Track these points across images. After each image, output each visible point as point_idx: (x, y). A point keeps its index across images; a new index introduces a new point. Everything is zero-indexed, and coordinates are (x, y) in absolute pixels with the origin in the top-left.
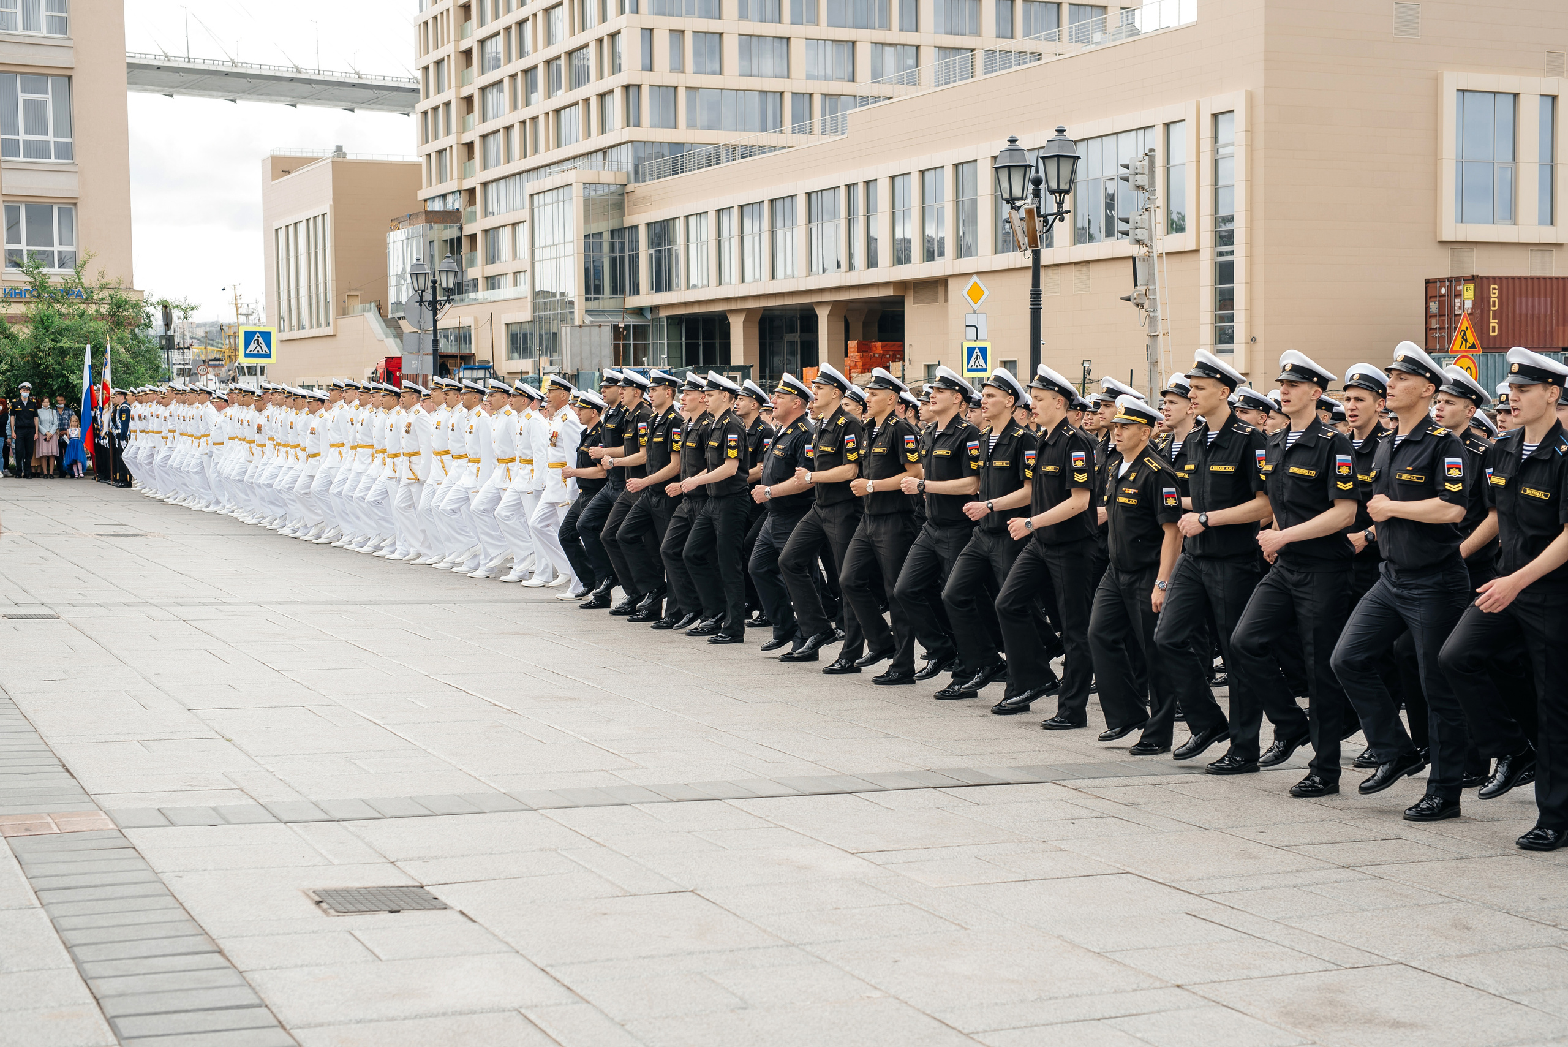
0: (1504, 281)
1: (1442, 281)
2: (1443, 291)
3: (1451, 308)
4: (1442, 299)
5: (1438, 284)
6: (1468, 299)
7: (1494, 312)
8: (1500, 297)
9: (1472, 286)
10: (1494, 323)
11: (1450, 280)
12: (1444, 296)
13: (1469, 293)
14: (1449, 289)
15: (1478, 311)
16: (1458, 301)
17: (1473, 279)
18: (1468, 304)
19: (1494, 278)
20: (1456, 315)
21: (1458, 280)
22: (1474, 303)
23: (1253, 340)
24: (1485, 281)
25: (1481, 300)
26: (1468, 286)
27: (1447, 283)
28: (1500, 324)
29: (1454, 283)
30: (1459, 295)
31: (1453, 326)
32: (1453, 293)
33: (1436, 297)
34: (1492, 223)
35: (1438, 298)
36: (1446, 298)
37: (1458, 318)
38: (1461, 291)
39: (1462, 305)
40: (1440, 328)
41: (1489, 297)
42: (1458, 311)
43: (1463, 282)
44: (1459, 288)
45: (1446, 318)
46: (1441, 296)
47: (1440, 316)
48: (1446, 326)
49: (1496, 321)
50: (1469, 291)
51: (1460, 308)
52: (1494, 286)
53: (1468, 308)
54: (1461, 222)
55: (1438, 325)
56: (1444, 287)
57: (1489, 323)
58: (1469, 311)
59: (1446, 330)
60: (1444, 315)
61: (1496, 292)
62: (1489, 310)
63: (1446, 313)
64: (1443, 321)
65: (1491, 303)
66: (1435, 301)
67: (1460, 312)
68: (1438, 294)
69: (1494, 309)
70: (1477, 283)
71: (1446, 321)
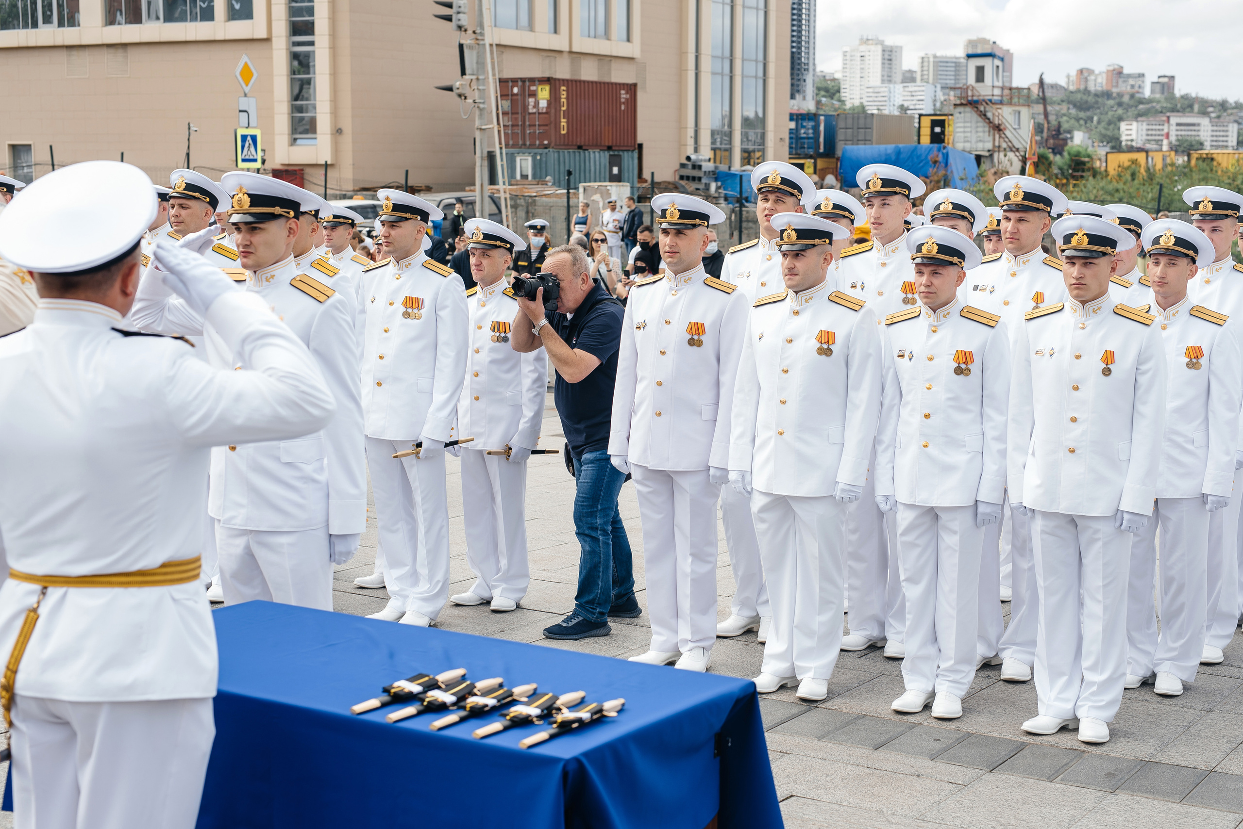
0: (570, 83)
1: (515, 81)
2: (516, 90)
3: (525, 107)
4: (515, 97)
5: (510, 84)
6: (543, 99)
7: (564, 111)
8: (567, 98)
9: (547, 87)
10: (563, 122)
11: (523, 80)
12: (517, 95)
13: (544, 94)
14: (523, 89)
15: (553, 111)
16: (531, 101)
17: (548, 80)
18: (543, 104)
19: (563, 80)
20: (530, 114)
21: (532, 81)
22: (549, 102)
23: (339, 131)
24: (557, 82)
25: (554, 100)
26: (543, 86)
27: (520, 83)
28: (568, 123)
29: (527, 83)
30: (533, 94)
31: (527, 123)
32: (527, 93)
33: (508, 95)
34: (517, 28)
35: (510, 97)
36: (519, 97)
37: (531, 116)
38: (535, 91)
39: (537, 104)
40: (513, 126)
41: (560, 98)
42: (532, 110)
43: (537, 83)
44: (533, 88)
45: (519, 116)
46: (513, 95)
47: (512, 114)
48: (520, 123)
49: (565, 120)
50: (544, 92)
51: (534, 107)
52: (563, 88)
53: (543, 108)
54: (495, 26)
55: (510, 123)
56: (517, 86)
57: (560, 122)
58: (544, 110)
59: (520, 128)
60: (517, 113)
61: (565, 93)
62: (560, 110)
63: (520, 112)
64: (516, 119)
65: (562, 104)
66: (507, 100)
67: (534, 110)
68: (510, 93)
69: (564, 108)
70: (550, 84)
71: (520, 119)
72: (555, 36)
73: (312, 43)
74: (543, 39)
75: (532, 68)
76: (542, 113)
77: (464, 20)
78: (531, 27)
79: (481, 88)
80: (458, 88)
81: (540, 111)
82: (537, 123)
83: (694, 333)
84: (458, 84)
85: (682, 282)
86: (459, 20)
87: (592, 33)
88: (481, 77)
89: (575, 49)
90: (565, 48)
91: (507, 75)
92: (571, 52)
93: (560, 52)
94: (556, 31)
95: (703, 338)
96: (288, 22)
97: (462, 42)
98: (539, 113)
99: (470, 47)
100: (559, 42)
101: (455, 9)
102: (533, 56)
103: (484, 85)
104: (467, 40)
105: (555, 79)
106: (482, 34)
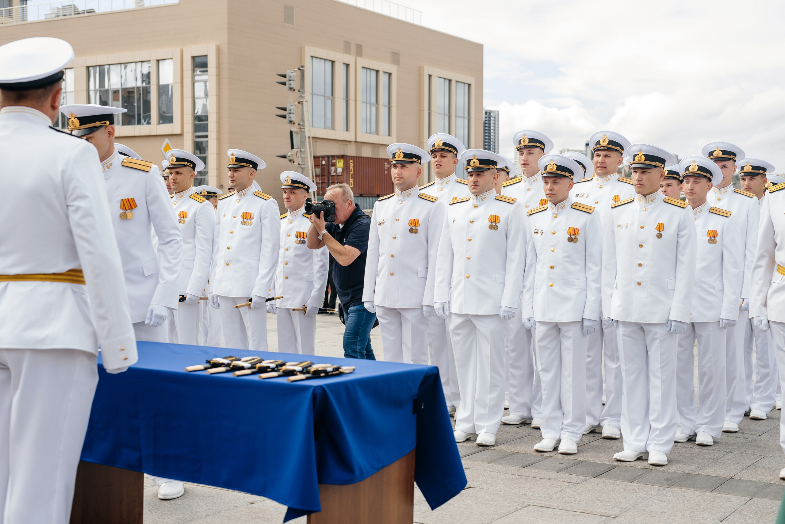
0: (355, 158)
1: (323, 157)
2: (324, 162)
3: (329, 172)
4: (323, 167)
5: (321, 159)
6: (340, 167)
7: (352, 174)
8: (354, 167)
9: (342, 161)
11: (328, 157)
12: (324, 165)
13: (340, 164)
14: (328, 162)
15: (345, 174)
16: (333, 168)
17: (342, 157)
18: (340, 170)
19: (351, 157)
20: (332, 176)
21: (333, 157)
22: (343, 169)
24: (348, 158)
25: (346, 168)
26: (340, 160)
27: (326, 159)
28: (354, 181)
29: (330, 159)
30: (334, 165)
31: (331, 181)
32: (330, 164)
33: (319, 165)
34: (325, 128)
35: (320, 166)
36: (326, 167)
37: (333, 177)
38: (335, 163)
39: (336, 171)
40: (322, 183)
41: (349, 167)
42: (333, 174)
43: (336, 158)
44: (334, 161)
45: (326, 177)
46: (322, 165)
47: (322, 176)
48: (326, 181)
49: (352, 180)
50: (340, 163)
51: (334, 172)
52: (351, 161)
53: (339, 172)
54: (312, 127)
55: (320, 181)
56: (325, 160)
57: (349, 181)
58: (340, 174)
59: (326, 184)
60: (325, 176)
61: (352, 164)
62: (349, 174)
63: (326, 175)
64: (324, 179)
65: (350, 170)
66: (318, 168)
67: (335, 174)
68: (320, 164)
69: (352, 173)
70: (344, 159)
71: (326, 179)
72: (347, 132)
73: (207, 136)
74: (340, 134)
75: (334, 150)
76: (339, 176)
77: (293, 117)
78: (333, 128)
79: (303, 156)
80: (289, 157)
81: (338, 174)
82: (336, 181)
83: (413, 225)
84: (289, 154)
85: (406, 196)
86: (290, 117)
87: (368, 131)
88: (303, 150)
89: (358, 140)
90: (353, 139)
91: (318, 154)
92: (356, 142)
93: (350, 142)
94: (347, 130)
95: (418, 228)
96: (193, 125)
97: (292, 130)
98: (337, 176)
99: (297, 133)
100: (349, 136)
101: (288, 111)
102: (335, 144)
103: (304, 154)
104: (295, 129)
105: (347, 156)
106: (303, 125)
